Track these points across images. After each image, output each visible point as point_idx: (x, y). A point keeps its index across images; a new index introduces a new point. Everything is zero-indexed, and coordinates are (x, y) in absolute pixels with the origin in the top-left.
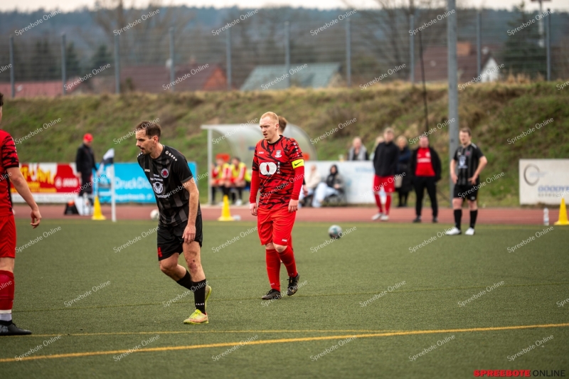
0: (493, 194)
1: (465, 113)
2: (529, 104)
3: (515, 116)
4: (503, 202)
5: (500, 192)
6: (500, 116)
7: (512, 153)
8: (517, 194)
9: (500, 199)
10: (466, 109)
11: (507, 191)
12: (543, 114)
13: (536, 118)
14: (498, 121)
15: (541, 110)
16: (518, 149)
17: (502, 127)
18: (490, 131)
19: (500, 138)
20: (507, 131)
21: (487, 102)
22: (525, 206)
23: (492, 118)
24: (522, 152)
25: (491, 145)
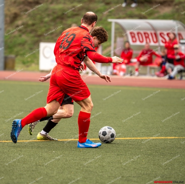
0: (24, 63)
1: (8, 13)
2: (47, 9)
3: (38, 16)
4: (30, 68)
5: (28, 62)
6: (29, 15)
7: (36, 39)
8: (38, 64)
9: (28, 66)
10: (9, 10)
11: (32, 62)
12: (55, 16)
13: (51, 18)
14: (28, 19)
15: (54, 13)
16: (40, 36)
17: (30, 22)
18: (23, 24)
19: (29, 29)
20: (33, 25)
21: (22, 6)
22: (43, 71)
23: (24, 17)
24: (42, 38)
25: (24, 33)
